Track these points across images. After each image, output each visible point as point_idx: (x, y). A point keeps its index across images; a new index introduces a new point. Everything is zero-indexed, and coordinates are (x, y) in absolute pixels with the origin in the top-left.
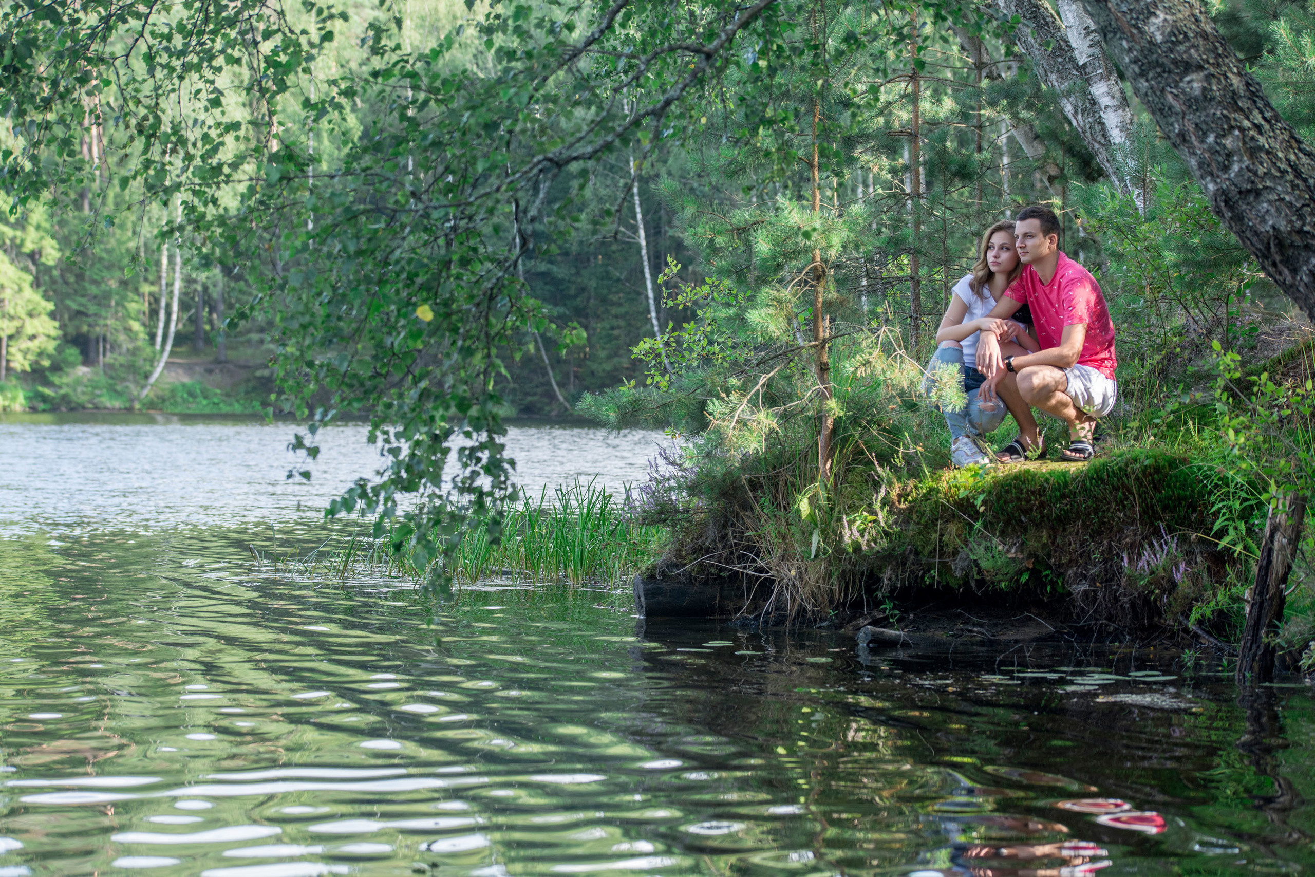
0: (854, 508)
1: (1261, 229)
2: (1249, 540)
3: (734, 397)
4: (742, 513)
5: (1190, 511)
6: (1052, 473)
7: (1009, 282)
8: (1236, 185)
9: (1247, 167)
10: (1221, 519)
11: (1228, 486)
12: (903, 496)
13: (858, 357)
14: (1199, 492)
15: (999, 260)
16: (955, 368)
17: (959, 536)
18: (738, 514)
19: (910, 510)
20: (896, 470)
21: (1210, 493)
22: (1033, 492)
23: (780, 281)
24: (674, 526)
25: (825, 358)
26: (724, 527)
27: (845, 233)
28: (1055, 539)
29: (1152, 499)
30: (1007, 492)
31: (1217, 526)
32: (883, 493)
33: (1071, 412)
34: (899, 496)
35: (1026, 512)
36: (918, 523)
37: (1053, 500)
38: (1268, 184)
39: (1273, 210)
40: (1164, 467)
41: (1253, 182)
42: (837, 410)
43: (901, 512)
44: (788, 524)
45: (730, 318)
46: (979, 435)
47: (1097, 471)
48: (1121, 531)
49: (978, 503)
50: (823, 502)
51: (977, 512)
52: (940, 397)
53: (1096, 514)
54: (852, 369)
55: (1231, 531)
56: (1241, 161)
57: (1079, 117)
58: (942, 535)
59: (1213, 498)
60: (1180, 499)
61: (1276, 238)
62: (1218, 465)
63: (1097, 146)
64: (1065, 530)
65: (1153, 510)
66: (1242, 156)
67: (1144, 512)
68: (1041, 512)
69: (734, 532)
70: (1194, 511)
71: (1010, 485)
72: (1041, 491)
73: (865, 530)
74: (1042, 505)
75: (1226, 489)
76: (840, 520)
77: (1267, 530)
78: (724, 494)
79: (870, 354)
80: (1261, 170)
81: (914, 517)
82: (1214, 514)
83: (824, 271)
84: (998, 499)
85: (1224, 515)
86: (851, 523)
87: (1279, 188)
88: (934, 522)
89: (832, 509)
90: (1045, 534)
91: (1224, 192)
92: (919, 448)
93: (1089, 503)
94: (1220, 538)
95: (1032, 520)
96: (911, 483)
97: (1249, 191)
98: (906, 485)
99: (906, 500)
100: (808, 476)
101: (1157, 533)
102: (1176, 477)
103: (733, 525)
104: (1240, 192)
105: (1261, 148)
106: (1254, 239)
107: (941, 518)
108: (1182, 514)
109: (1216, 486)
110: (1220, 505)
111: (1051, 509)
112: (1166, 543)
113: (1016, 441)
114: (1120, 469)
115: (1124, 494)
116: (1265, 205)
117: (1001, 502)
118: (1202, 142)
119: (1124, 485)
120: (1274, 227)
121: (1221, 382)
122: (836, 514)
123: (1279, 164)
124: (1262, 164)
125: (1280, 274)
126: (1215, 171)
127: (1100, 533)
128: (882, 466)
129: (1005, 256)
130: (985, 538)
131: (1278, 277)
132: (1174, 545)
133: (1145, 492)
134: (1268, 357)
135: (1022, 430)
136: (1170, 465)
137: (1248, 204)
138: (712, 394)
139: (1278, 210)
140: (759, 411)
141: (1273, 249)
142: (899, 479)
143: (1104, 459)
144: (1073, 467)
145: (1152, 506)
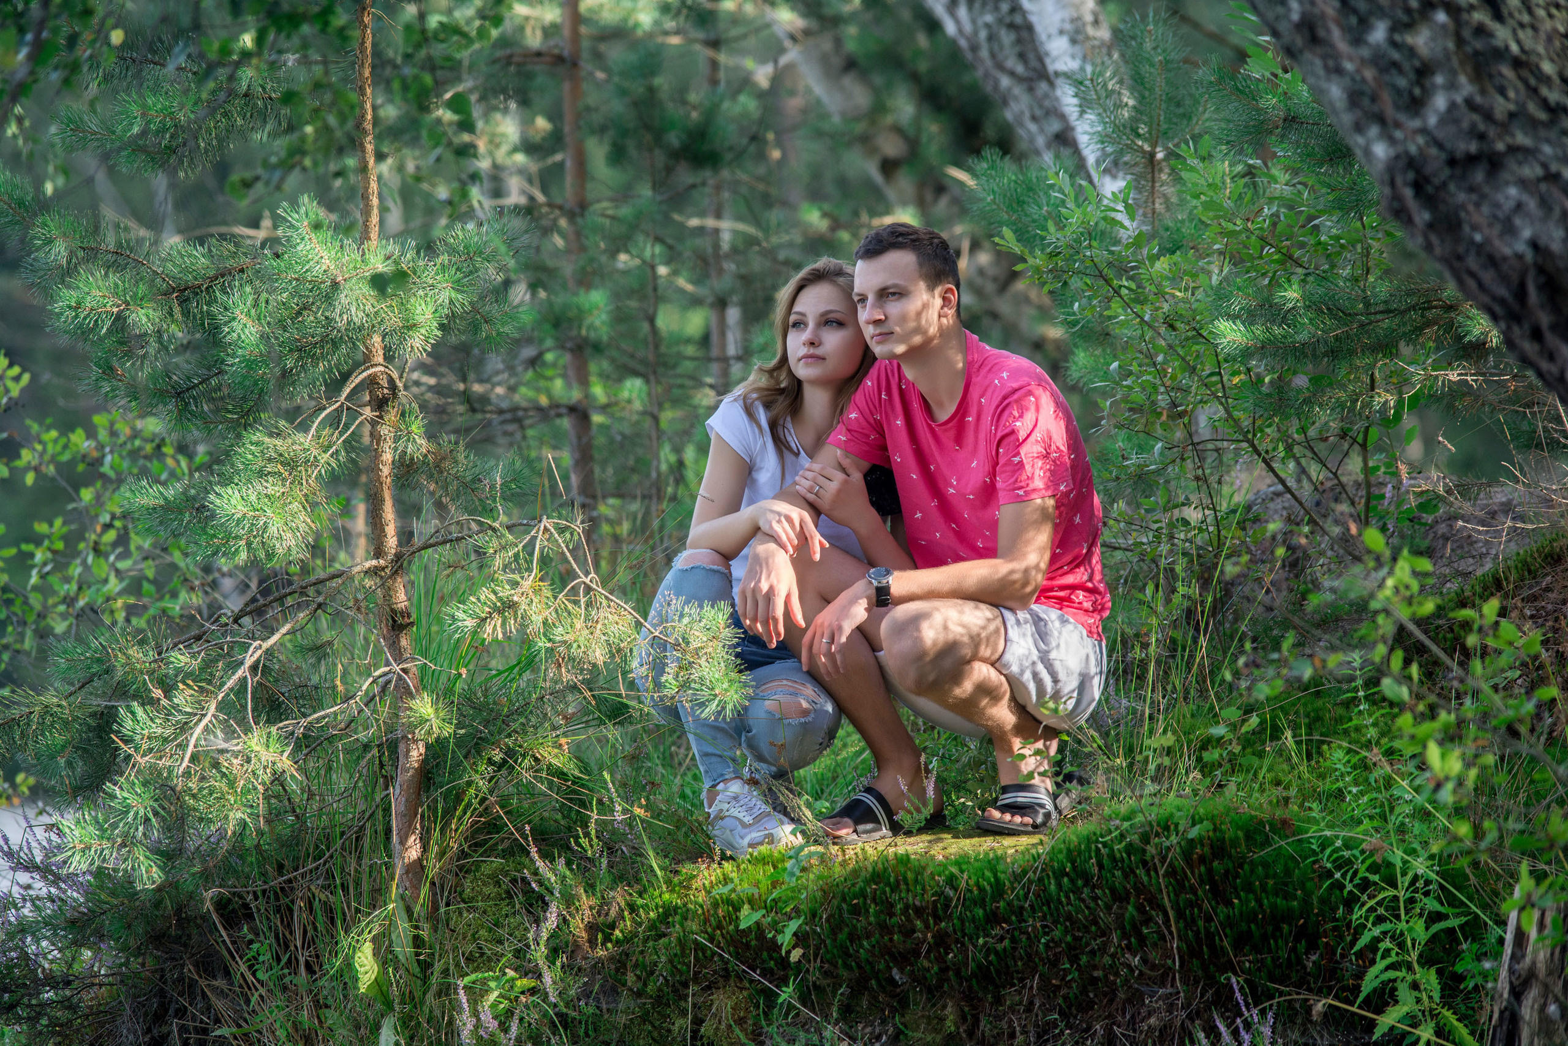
0: (478, 960)
1: (1506, 248)
2: (1448, 1014)
3: (183, 698)
4: (203, 983)
5: (1302, 946)
6: (962, 861)
7: (838, 408)
8: (1440, 146)
9: (1469, 103)
10: (1381, 965)
11: (1393, 884)
12: (599, 929)
13: (485, 594)
14: (1323, 901)
15: (819, 351)
16: (717, 616)
17: (741, 1022)
18: (193, 984)
19: (620, 963)
20: (583, 865)
21: (1350, 902)
22: (919, 911)
23: (292, 415)
24: (33, 1020)
25: (401, 599)
26: (160, 1017)
27: (446, 294)
28: (976, 1021)
29: (1209, 919)
30: (856, 911)
31: (1370, 982)
32: (551, 921)
33: (1003, 714)
34: (592, 928)
35: (904, 959)
36: (639, 994)
37: (969, 928)
38: (1521, 139)
39: (1532, 204)
40: (1235, 842)
41: (1482, 137)
42: (436, 723)
43: (597, 967)
44: (319, 1005)
45: (168, 507)
46: (781, 775)
47: (1072, 854)
48: (1134, 999)
49: (786, 939)
50: (404, 949)
51: (784, 962)
52: (685, 685)
53: (1074, 959)
54: (470, 623)
55: (1404, 992)
56: (1452, 86)
57: (962, 12)
58: (698, 1022)
59: (1358, 914)
60: (1277, 918)
61: (1541, 270)
62: (1366, 834)
63: (1005, 82)
64: (998, 1000)
65: (1212, 947)
66: (1454, 73)
67: (1191, 953)
68: (941, 959)
69: (183, 1029)
70: (1312, 947)
71: (863, 894)
72: (940, 908)
73: (509, 1013)
74: (942, 941)
75: (1391, 892)
76: (446, 990)
77: (1503, 985)
78: (158, 939)
79: (515, 584)
80: (1501, 107)
81: (630, 978)
82: (1360, 954)
83: (393, 387)
84: (835, 931)
85: (1387, 952)
86: (476, 994)
87: (1547, 149)
88: (679, 989)
89: (426, 966)
90: (950, 1013)
91: (1412, 163)
92: (638, 811)
93: (1057, 934)
94: (1380, 1011)
95: (918, 979)
96: (619, 897)
97: (1472, 160)
98: (605, 902)
99: (607, 939)
100: (366, 887)
101: (1224, 1001)
102: (1265, 865)
103: (181, 1013)
104: (1452, 162)
105: (1500, 54)
106: (1488, 276)
107: (696, 979)
108: (1284, 954)
109: (1365, 885)
110: (1377, 931)
111: (964, 950)
112: (1248, 1025)
113: (869, 790)
114: (1130, 849)
115: (1140, 909)
116: (1513, 191)
117: (842, 936)
118: (1357, 40)
119: (1140, 888)
120: (1534, 245)
121: (1386, 626)
122: (435, 979)
123: (1544, 91)
124: (1502, 91)
125: (1551, 357)
126: (1390, 111)
127: (1086, 1006)
128: (545, 855)
129: (833, 340)
130: (805, 1025)
131: (1545, 365)
132: (1267, 1031)
133: (1191, 904)
134: (1466, 575)
135: (880, 760)
136: (1249, 837)
137: (1472, 189)
138: (124, 691)
139: (1544, 203)
140: (247, 730)
141: (1533, 296)
142: (590, 888)
143: (1083, 828)
144: (1010, 846)
145: (1210, 936)
